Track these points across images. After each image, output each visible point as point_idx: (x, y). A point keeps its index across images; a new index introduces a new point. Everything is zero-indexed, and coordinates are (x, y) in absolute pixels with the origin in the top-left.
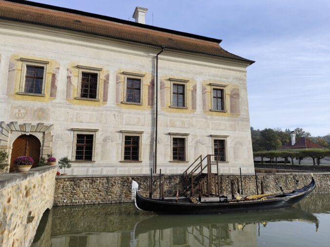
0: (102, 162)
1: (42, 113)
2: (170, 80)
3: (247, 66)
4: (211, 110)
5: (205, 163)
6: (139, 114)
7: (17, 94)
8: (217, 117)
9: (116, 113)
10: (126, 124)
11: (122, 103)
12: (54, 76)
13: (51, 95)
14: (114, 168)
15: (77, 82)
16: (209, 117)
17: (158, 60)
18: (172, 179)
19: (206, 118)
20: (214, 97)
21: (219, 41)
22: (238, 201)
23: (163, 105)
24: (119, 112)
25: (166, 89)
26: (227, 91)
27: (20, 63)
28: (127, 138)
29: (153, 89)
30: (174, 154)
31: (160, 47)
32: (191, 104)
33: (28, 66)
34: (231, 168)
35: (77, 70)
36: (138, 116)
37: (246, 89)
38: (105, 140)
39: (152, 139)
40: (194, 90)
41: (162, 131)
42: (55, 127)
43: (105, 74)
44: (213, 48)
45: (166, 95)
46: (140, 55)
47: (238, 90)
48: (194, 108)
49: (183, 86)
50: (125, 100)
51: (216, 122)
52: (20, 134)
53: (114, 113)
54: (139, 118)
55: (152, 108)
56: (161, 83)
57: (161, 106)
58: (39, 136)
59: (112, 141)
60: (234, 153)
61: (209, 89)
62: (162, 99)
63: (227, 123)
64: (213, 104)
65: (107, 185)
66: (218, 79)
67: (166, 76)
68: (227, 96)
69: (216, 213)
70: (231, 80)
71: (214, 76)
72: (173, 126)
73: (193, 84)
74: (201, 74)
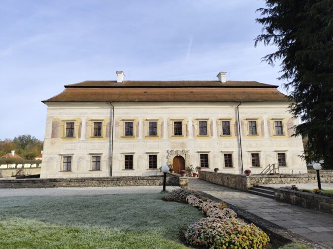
1: (183, 144)
2: (246, 119)
4: (274, 135)
5: (272, 168)
6: (230, 141)
7: (172, 136)
8: (279, 139)
10: (224, 148)
11: (221, 136)
12: (186, 125)
13: (186, 135)
15: (197, 127)
17: (239, 109)
19: (272, 140)
20: (276, 127)
21: (277, 87)
23: (243, 135)
24: (220, 141)
25: (245, 125)
26: (285, 122)
27: (171, 121)
28: (225, 155)
29: (237, 126)
30: (253, 163)
31: (239, 101)
32: (261, 132)
33: (174, 122)
35: (196, 121)
38: (214, 157)
39: (239, 155)
40: (262, 123)
41: (244, 150)
42: (190, 151)
43: (211, 121)
44: (273, 93)
45: (245, 129)
46: (228, 108)
47: (292, 120)
48: (263, 134)
49: (255, 122)
50: (222, 134)
51: (278, 142)
52: (175, 155)
53: (217, 142)
54: (230, 144)
55: (237, 137)
56: (241, 122)
58: (184, 156)
59: (218, 157)
60: (292, 161)
61: (272, 122)
62: (243, 131)
64: (275, 131)
66: (278, 115)
67: (244, 118)
68: (284, 125)
71: (275, 113)
72: (251, 146)
73: (262, 120)
74: (266, 113)
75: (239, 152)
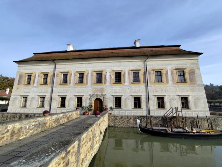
0: (125, 109)
1: (102, 90)
2: (153, 70)
3: (199, 56)
4: (177, 82)
6: (139, 87)
7: (94, 84)
8: (182, 85)
9: (129, 88)
10: (134, 92)
11: (131, 83)
12: (105, 75)
13: (105, 83)
14: (130, 111)
15: (113, 77)
16: (176, 86)
17: (147, 62)
18: (157, 118)
19: (175, 87)
20: (179, 75)
21: (179, 46)
22: (194, 133)
24: (131, 87)
25: (151, 74)
26: (187, 71)
27: (94, 72)
28: (135, 98)
29: (145, 75)
30: (158, 105)
31: (147, 56)
32: (165, 80)
33: (97, 73)
34: (193, 113)
35: (113, 72)
36: (139, 88)
37: (199, 68)
38: (126, 99)
40: (167, 73)
41: (151, 94)
42: (107, 95)
43: (124, 72)
44: (176, 50)
45: (152, 77)
46: (138, 61)
47: (194, 70)
48: (167, 82)
49: (161, 72)
50: (133, 81)
51: (181, 88)
52: (96, 98)
53: (128, 88)
54: (139, 89)
55: (145, 84)
56: (149, 72)
57: (150, 82)
58: (102, 98)
59: (129, 100)
60: (195, 104)
61: (175, 71)
62: (150, 79)
63: (189, 88)
64: (178, 79)
65: (127, 120)
66: (180, 66)
67: (151, 69)
68: (186, 74)
69: (181, 138)
70: (188, 65)
71: (177, 64)
72: (157, 91)
73: (166, 70)
74: (170, 64)
75: (146, 96)
